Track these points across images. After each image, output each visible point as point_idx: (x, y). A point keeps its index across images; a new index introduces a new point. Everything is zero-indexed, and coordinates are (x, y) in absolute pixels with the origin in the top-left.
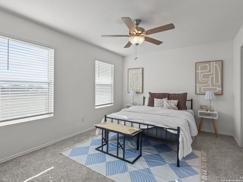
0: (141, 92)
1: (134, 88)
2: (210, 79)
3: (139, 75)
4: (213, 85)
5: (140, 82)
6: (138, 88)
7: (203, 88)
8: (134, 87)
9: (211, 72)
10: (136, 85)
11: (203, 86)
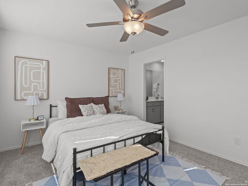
0: (45, 97)
1: (31, 92)
2: (118, 83)
3: (42, 71)
4: (120, 89)
5: (43, 82)
6: (40, 91)
7: (114, 91)
8: (31, 90)
9: (118, 78)
10: (35, 87)
11: (114, 90)
